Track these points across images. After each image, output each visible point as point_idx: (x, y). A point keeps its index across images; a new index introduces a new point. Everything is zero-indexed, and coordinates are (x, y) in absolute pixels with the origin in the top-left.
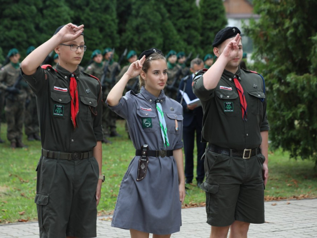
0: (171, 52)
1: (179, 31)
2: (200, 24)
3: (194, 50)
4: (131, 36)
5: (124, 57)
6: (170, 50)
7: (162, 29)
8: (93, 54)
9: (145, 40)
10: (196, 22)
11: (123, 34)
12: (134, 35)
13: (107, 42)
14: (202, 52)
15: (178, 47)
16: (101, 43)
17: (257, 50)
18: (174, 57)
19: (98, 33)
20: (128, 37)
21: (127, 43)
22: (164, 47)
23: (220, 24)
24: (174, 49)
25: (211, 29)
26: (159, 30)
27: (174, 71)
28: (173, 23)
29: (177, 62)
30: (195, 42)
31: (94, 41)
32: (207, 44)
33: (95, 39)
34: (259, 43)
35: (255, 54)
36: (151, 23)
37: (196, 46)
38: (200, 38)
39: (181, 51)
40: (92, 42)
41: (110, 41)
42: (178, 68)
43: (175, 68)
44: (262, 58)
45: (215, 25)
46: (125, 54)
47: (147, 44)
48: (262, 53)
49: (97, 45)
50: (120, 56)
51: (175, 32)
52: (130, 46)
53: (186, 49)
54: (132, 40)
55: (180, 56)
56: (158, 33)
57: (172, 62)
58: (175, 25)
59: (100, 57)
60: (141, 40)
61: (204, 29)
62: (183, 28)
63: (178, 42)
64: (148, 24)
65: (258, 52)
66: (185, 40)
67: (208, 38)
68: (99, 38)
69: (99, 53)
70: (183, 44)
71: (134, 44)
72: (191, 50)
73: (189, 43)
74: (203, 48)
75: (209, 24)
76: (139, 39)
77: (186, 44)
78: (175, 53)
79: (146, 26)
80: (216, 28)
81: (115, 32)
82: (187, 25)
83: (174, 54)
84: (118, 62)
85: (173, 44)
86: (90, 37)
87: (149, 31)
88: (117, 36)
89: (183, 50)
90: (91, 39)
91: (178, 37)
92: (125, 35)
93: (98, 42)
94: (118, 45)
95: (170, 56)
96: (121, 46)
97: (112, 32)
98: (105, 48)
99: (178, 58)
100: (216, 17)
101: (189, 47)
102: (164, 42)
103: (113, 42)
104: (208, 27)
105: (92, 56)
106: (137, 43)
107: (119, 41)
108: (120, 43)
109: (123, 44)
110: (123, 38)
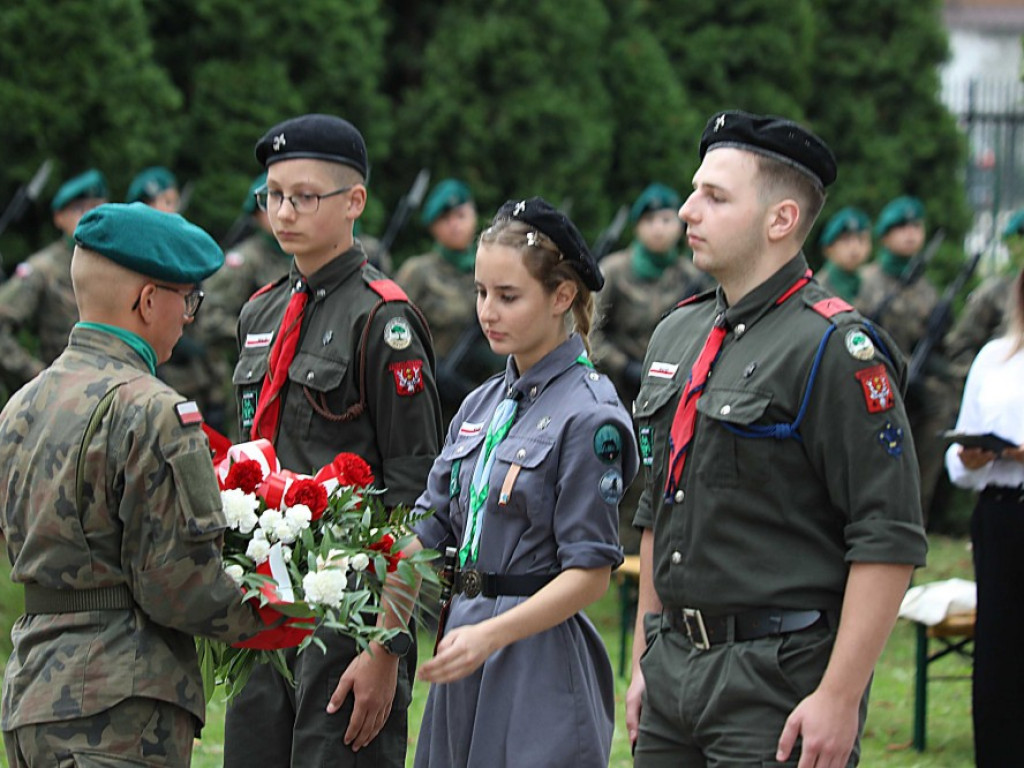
1: (697, 86)
2: (808, 55)
4: (450, 107)
5: (410, 210)
6: (645, 183)
7: (606, 76)
9: (521, 128)
10: (785, 42)
11: (410, 95)
12: (467, 100)
18: (666, 220)
19: (284, 86)
20: (432, 111)
21: (427, 140)
22: (616, 165)
23: (909, 58)
24: (668, 178)
25: (863, 83)
26: (595, 82)
28: (665, 44)
36: (555, 45)
40: (249, 129)
45: (883, 62)
46: (415, 196)
47: (530, 151)
50: (391, 205)
51: (676, 93)
52: (444, 158)
54: (453, 131)
56: (586, 96)
57: (656, 245)
58: (677, 55)
60: (503, 126)
61: (824, 79)
62: (718, 74)
64: (541, 47)
67: (844, 126)
71: (466, 149)
75: (850, 57)
76: (490, 121)
79: (531, 60)
80: (890, 76)
81: (370, 83)
82: (736, 58)
83: (665, 205)
84: (380, 236)
85: (661, 154)
86: (238, 105)
87: (544, 86)
88: (380, 103)
90: (245, 117)
91: (692, 117)
92: (416, 102)
94: (383, 149)
95: (647, 211)
96: (397, 154)
97: (354, 84)
100: (888, 25)
102: (618, 140)
104: (848, 69)
106: (477, 142)
107: (386, 128)
108: (395, 141)
109: (410, 147)
110: (408, 114)
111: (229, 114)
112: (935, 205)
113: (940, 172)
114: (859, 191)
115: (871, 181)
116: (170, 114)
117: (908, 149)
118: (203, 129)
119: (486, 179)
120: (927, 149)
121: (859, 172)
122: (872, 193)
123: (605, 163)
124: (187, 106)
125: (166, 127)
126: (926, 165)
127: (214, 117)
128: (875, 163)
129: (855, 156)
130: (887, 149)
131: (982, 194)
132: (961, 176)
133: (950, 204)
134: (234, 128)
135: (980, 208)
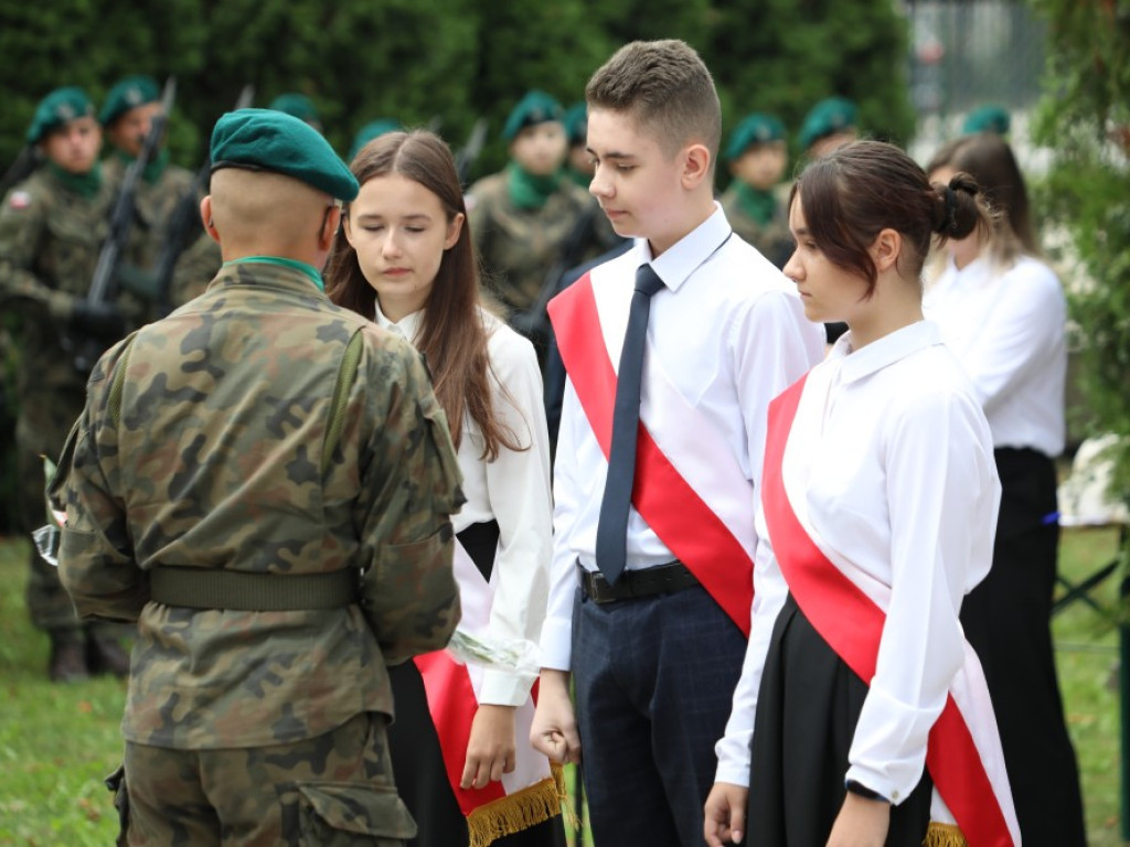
0: (534, 103)
6: (520, 92)
8: (43, 113)
9: (365, 28)
13: (124, 43)
16: (81, 45)
17: (1072, 81)
18: (550, 135)
20: (255, 10)
21: (249, 46)
22: (483, 71)
24: (549, 84)
27: (550, 221)
31: (40, 31)
32: (752, 55)
33: (50, 18)
34: (1084, 41)
35: (1059, 108)
40: (27, 39)
41: (144, 36)
43: (553, 205)
44: (1102, 136)
47: (377, 56)
48: (1102, 103)
49: (56, 56)
54: (282, 32)
57: (540, 167)
59: (83, 131)
60: (342, 26)
63: (569, 44)
65: (1077, 95)
66: (613, 30)
68: (72, 15)
69: (80, 113)
70: (600, 51)
71: (298, 55)
74: (726, 79)
76: (325, 22)
78: (556, 108)
83: (549, 117)
85: (537, 56)
90: (20, 24)
93: (65, 41)
94: (194, 60)
95: (528, 124)
96: (213, 64)
98: (110, 78)
102: (484, 39)
103: (164, 45)
105: (33, 131)
106: (311, 47)
107: (198, 33)
108: (209, 48)
109: (229, 56)
110: (225, 15)
112: (872, 107)
113: (877, 66)
114: (780, 93)
115: (794, 80)
117: (837, 40)
119: (322, 91)
120: (860, 38)
121: (778, 69)
122: (794, 95)
123: (470, 68)
126: (860, 58)
128: (797, 57)
129: (773, 50)
130: (811, 40)
131: (926, 93)
132: (903, 71)
133: (891, 104)
134: (6, 38)
135: (924, 112)
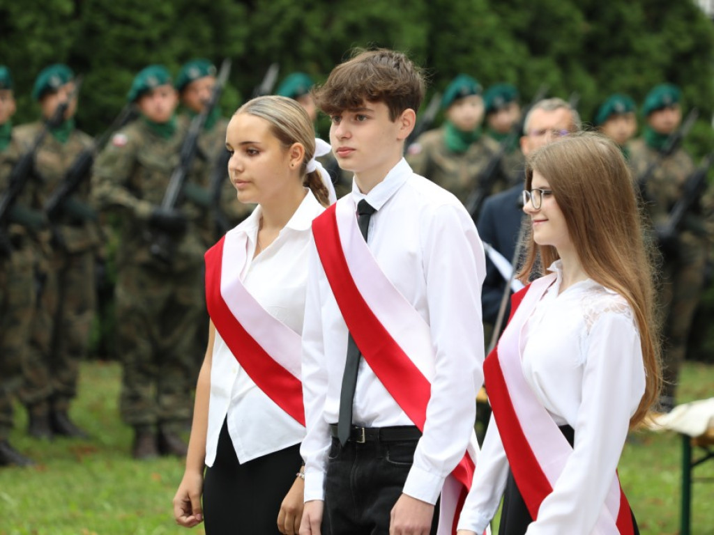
0: (462, 83)
3: (555, 76)
4: (294, 13)
6: (453, 74)
8: (138, 82)
9: (353, 30)
12: (308, 7)
13: (193, 36)
14: (589, 84)
15: (487, 62)
16: (165, 37)
18: (473, 105)
20: (280, 16)
21: (275, 40)
24: (474, 71)
27: (472, 161)
29: (485, 124)
30: (560, 45)
31: (139, 27)
32: (610, 54)
33: (145, 18)
37: (563, 62)
38: (581, 26)
39: (502, 79)
40: (130, 32)
41: (206, 32)
42: (487, 152)
43: (474, 150)
49: (149, 44)
52: (290, 56)
53: (521, 72)
55: (499, 102)
57: (466, 126)
59: (164, 95)
60: (337, 28)
63: (488, 44)
66: (518, 35)
67: (617, 25)
68: (160, 17)
69: (162, 82)
70: (509, 49)
71: (307, 47)
72: (542, 75)
73: (537, 48)
74: (592, 69)
76: (326, 25)
77: (523, 49)
78: (478, 87)
83: (472, 93)
85: (466, 51)
86: (120, 11)
88: (237, 10)
89: (511, 75)
90: (126, 21)
91: (492, 20)
92: (266, 9)
93: (155, 33)
94: (238, 48)
95: (459, 98)
96: (251, 51)
98: (184, 59)
99: (491, 111)
101: (535, 65)
102: (432, 39)
103: (220, 38)
105: (131, 94)
106: (317, 42)
107: (241, 31)
108: (249, 41)
109: (262, 46)
110: (260, 19)
111: (113, 19)
112: (692, 91)
113: (696, 63)
114: (629, 79)
115: (639, 71)
116: (64, 19)
117: (669, 45)
118: (91, 32)
120: (685, 44)
121: (629, 63)
122: (640, 81)
123: (421, 58)
124: (77, 13)
125: (61, 31)
126: (684, 57)
127: (101, 22)
128: (642, 56)
129: (625, 51)
130: (652, 45)
133: (704, 89)
134: (116, 31)
